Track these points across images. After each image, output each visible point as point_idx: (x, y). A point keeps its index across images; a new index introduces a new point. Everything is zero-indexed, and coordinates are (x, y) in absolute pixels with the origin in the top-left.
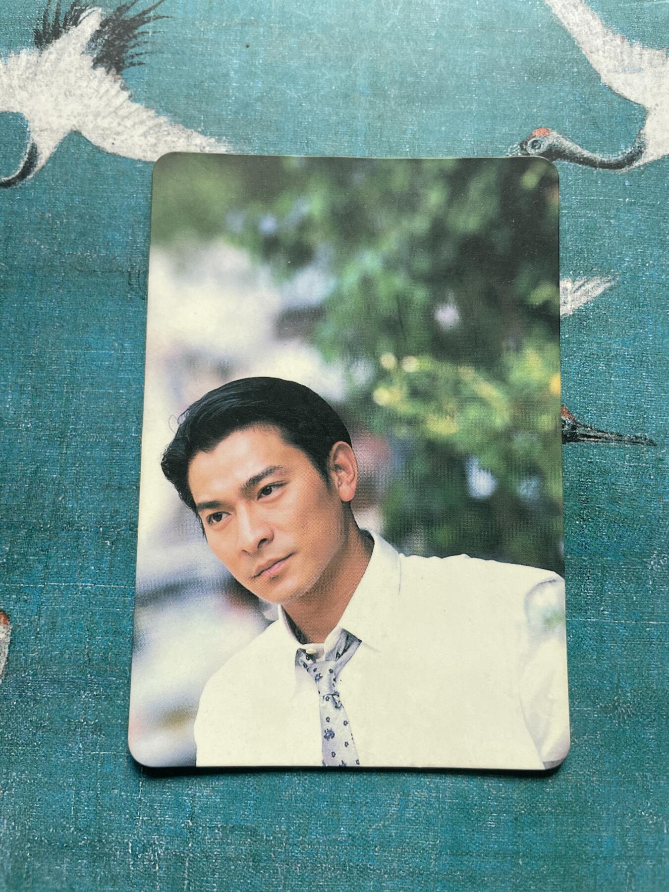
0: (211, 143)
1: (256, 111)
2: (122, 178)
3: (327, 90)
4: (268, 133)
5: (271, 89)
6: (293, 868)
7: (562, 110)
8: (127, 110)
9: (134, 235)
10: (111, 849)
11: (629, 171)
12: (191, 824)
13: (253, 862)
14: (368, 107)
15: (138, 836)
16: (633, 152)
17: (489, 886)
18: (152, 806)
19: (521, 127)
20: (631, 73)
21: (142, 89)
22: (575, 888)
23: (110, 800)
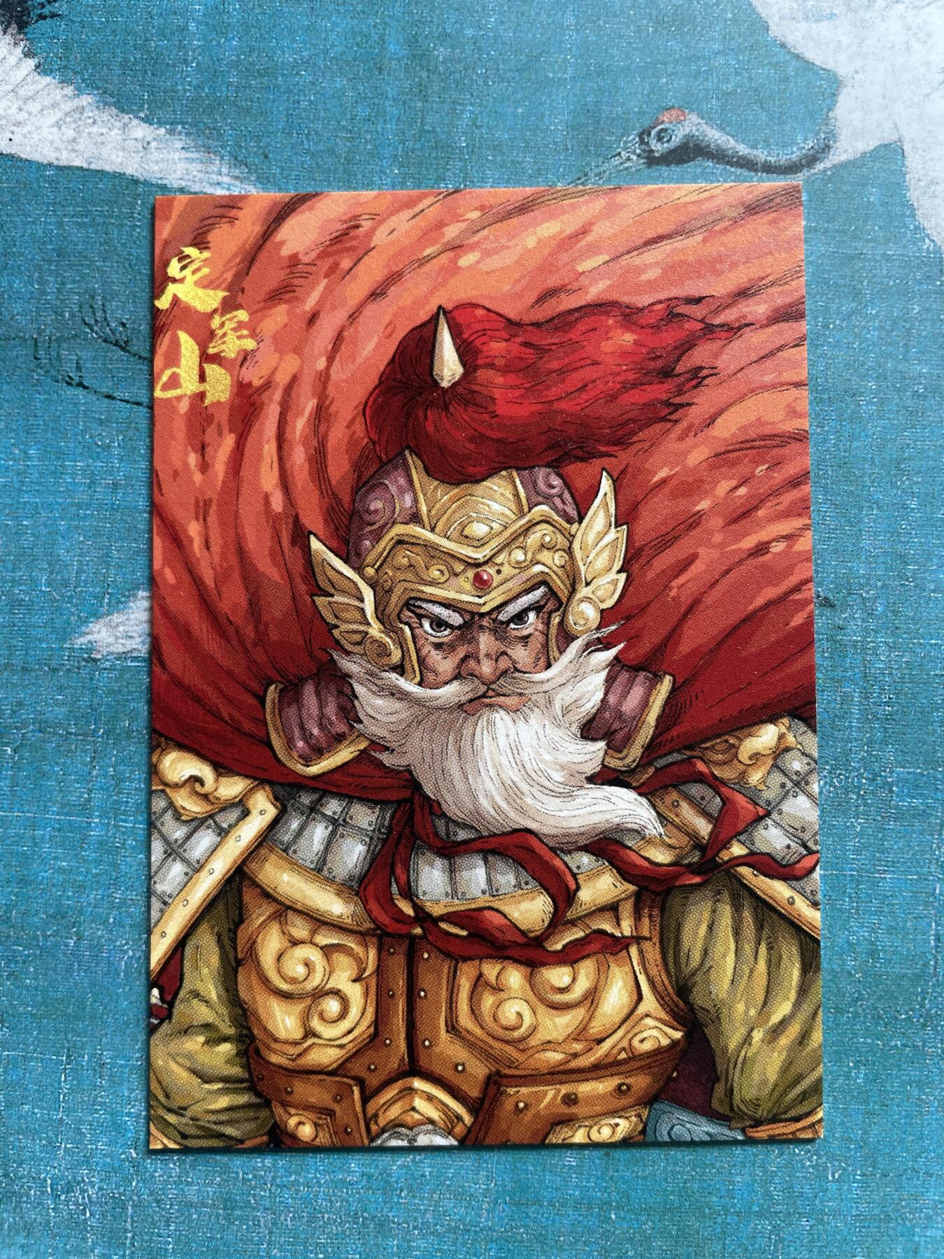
0: (159, 135)
1: (229, 84)
2: (22, 193)
3: (339, 49)
4: (248, 118)
5: (252, 50)
6: (282, 1219)
7: (707, 79)
8: (32, 87)
9: (41, 282)
10: (22, 1186)
11: (809, 177)
12: (134, 1155)
13: (225, 1209)
14: (402, 76)
15: (59, 1171)
16: (816, 147)
17: (565, 1250)
18: (79, 1129)
19: (641, 108)
20: (817, 21)
21: (56, 55)
22: (693, 1255)
23: (19, 1119)
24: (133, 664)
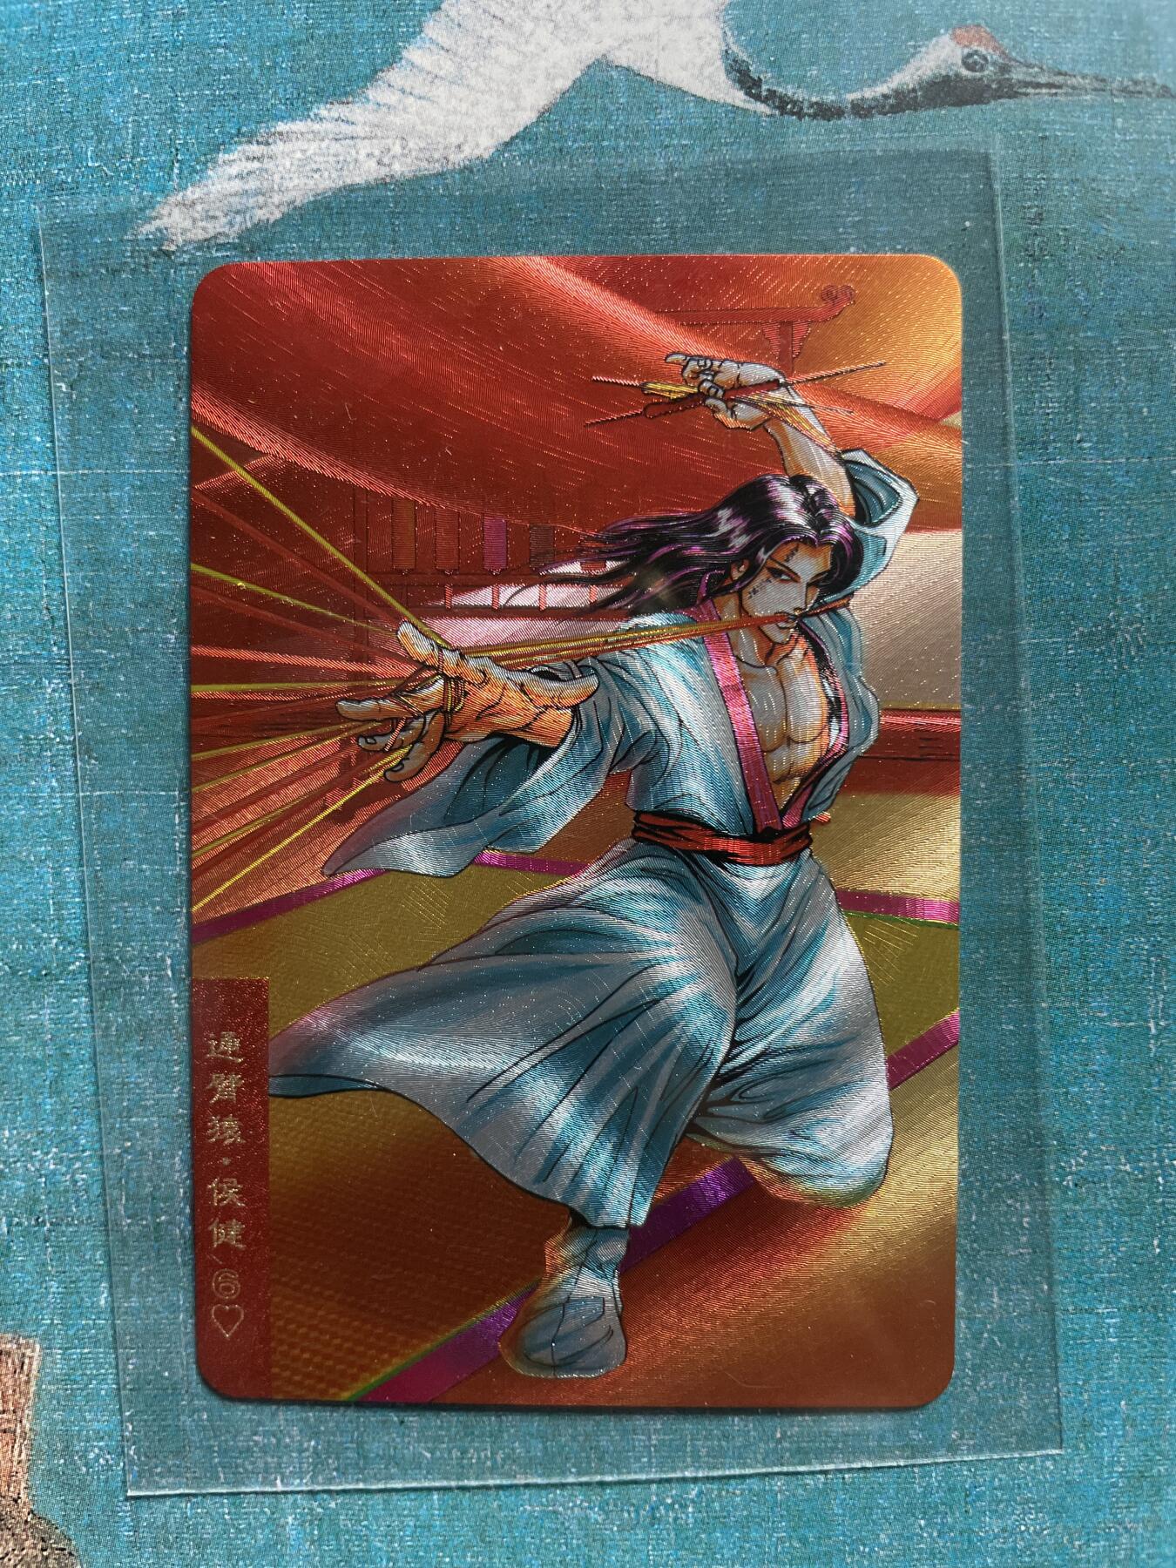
10: (132, 972)
23: (123, 879)
24: (219, 254)
